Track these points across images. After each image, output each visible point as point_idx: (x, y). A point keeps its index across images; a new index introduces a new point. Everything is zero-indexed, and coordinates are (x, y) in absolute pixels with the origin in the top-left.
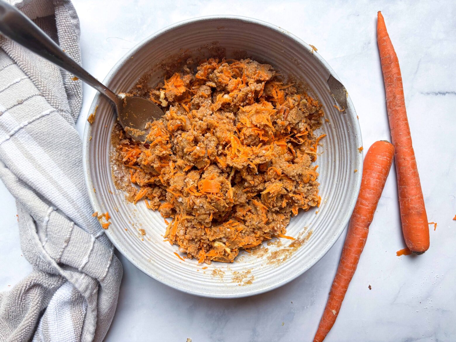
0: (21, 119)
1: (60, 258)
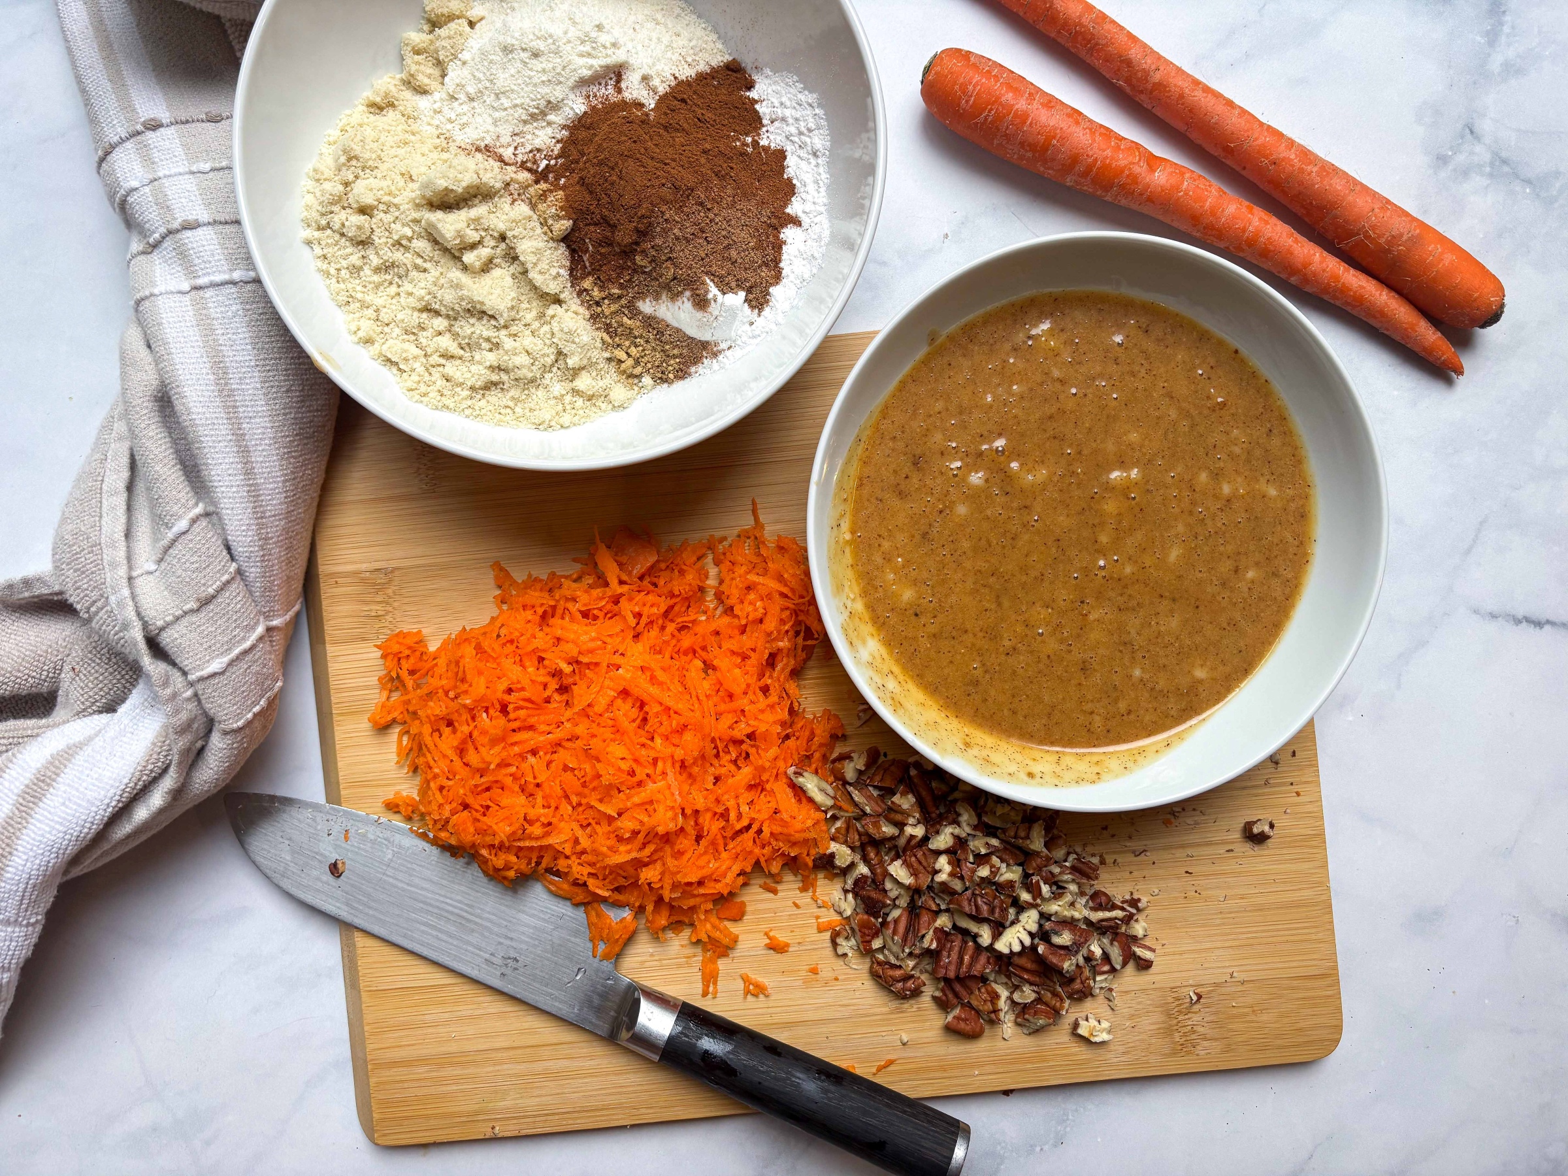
0: (239, 261)
1: (162, 629)
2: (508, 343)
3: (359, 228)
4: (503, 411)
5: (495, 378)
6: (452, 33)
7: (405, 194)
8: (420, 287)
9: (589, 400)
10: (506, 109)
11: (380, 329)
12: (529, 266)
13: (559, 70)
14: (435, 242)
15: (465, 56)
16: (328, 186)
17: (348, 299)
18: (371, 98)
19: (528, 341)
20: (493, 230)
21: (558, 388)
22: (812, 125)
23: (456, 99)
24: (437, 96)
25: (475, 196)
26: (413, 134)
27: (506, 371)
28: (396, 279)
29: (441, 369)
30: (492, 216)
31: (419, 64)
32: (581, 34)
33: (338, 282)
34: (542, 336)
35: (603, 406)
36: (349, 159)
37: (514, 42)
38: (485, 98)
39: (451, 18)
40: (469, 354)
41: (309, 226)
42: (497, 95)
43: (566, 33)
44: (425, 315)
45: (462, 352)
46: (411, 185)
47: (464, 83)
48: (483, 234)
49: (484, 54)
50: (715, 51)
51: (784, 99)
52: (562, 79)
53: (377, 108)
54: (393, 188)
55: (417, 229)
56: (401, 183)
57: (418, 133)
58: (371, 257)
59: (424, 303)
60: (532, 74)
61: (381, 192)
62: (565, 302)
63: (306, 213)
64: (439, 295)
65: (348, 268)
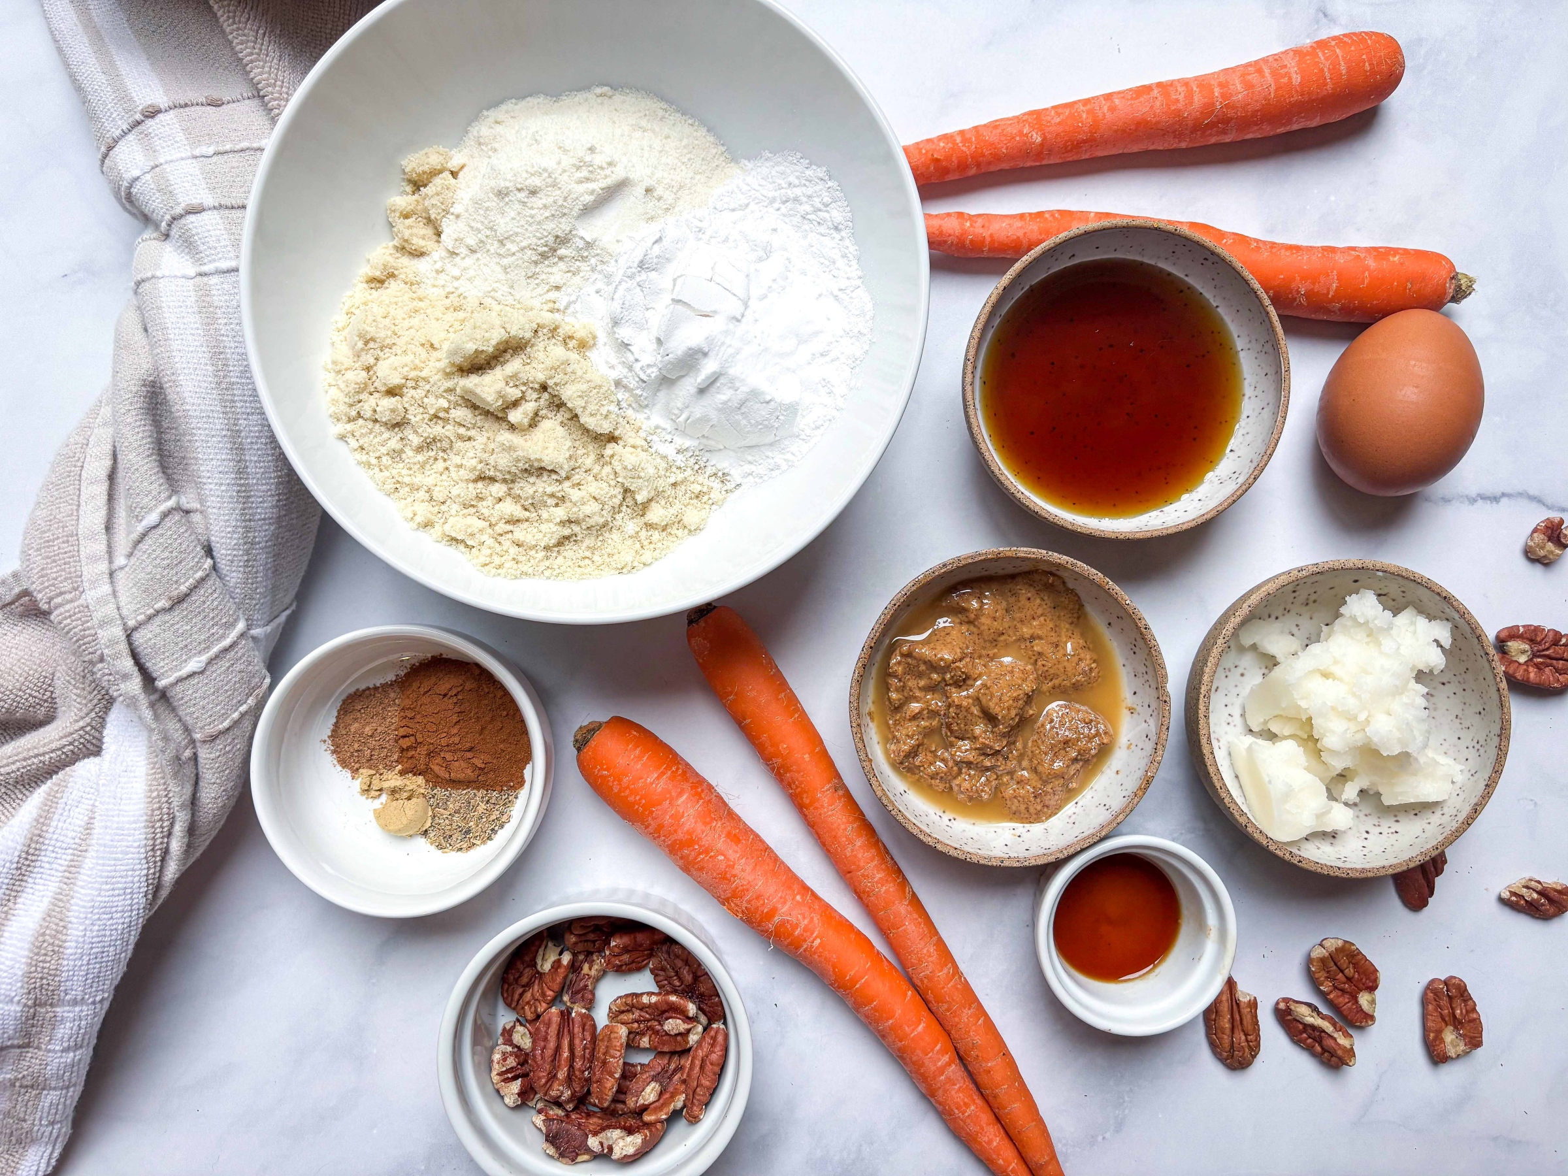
1: (134, 629)
2: (575, 495)
3: (393, 411)
4: (582, 563)
5: (567, 532)
6: (439, 189)
7: (431, 364)
8: (469, 457)
9: (663, 530)
10: (514, 254)
11: (436, 509)
12: (579, 411)
13: (560, 202)
14: (475, 407)
15: (457, 209)
16: (350, 375)
17: (395, 486)
18: (370, 274)
19: (593, 487)
20: (532, 382)
21: (631, 527)
22: (827, 200)
23: (457, 254)
24: (436, 255)
25: (505, 351)
26: (421, 300)
27: (577, 522)
28: (441, 454)
29: (510, 536)
30: (527, 368)
31: (410, 227)
32: (575, 161)
33: (381, 470)
34: (605, 478)
35: (680, 533)
36: (366, 343)
37: (508, 184)
38: (488, 246)
39: (435, 173)
40: (535, 514)
41: (338, 420)
42: (501, 242)
43: (559, 163)
44: (480, 485)
45: (527, 514)
46: (435, 354)
47: (462, 236)
48: (524, 388)
49: (477, 203)
50: (707, 145)
51: (792, 179)
52: (565, 211)
53: (377, 282)
54: (417, 362)
55: (452, 398)
56: (424, 355)
57: (425, 298)
58: (410, 437)
59: (477, 473)
60: (533, 212)
61: (406, 369)
62: (621, 438)
63: (333, 409)
64: (492, 462)
65: (388, 454)
